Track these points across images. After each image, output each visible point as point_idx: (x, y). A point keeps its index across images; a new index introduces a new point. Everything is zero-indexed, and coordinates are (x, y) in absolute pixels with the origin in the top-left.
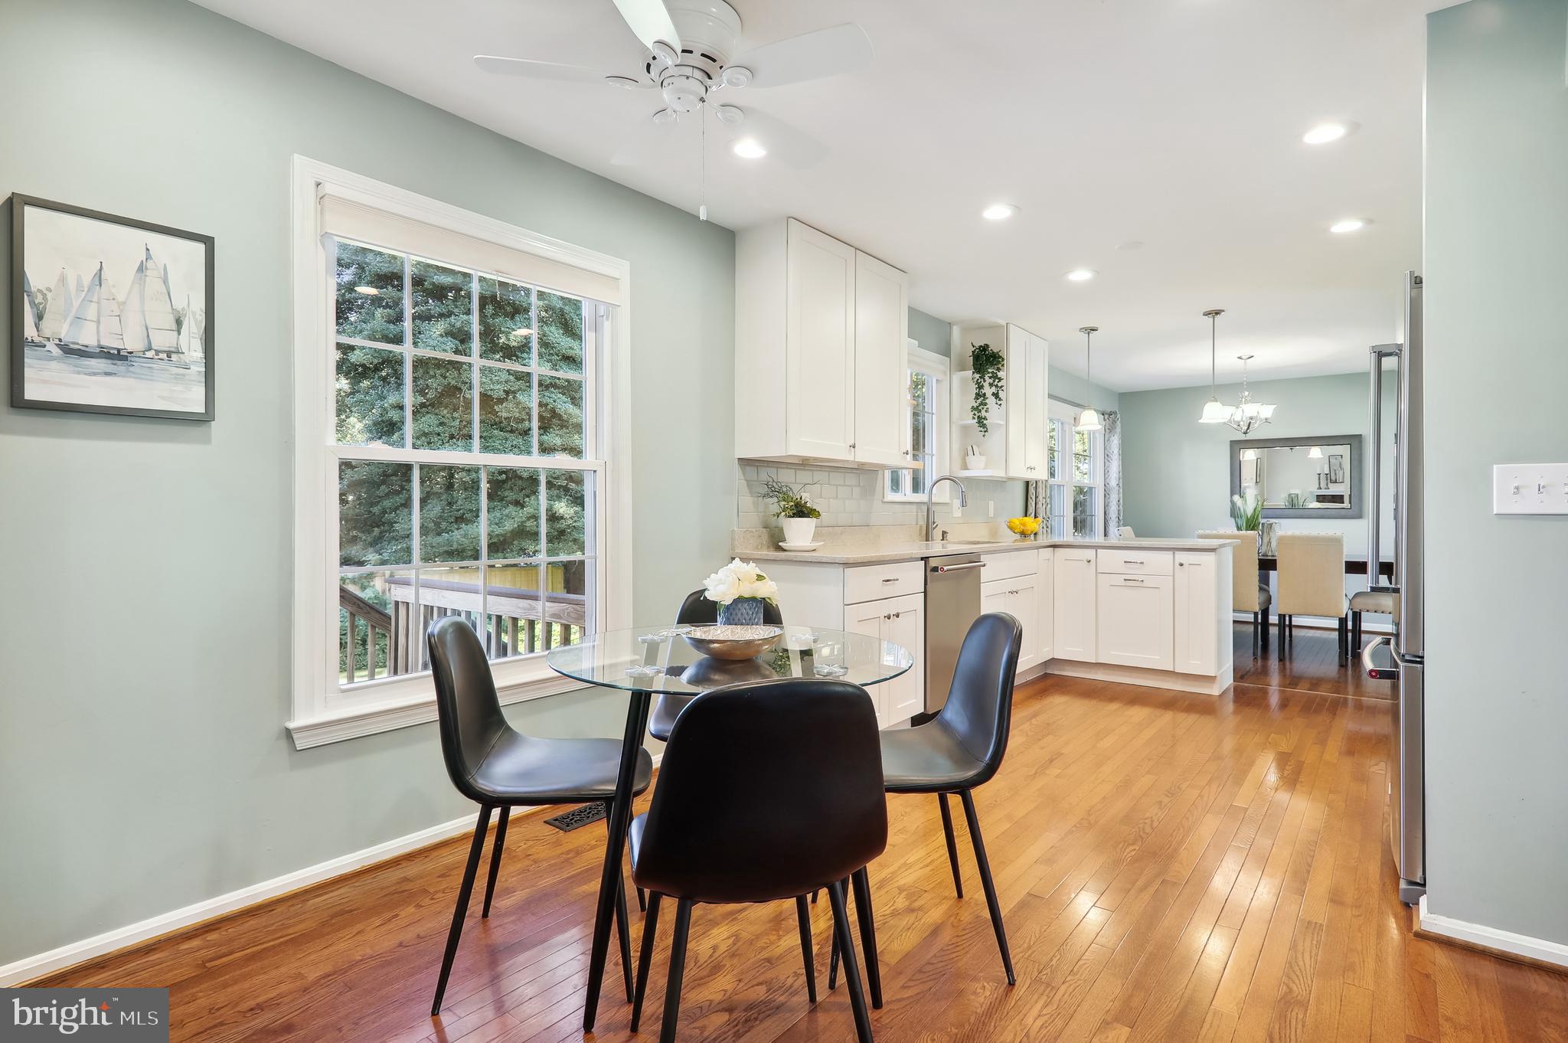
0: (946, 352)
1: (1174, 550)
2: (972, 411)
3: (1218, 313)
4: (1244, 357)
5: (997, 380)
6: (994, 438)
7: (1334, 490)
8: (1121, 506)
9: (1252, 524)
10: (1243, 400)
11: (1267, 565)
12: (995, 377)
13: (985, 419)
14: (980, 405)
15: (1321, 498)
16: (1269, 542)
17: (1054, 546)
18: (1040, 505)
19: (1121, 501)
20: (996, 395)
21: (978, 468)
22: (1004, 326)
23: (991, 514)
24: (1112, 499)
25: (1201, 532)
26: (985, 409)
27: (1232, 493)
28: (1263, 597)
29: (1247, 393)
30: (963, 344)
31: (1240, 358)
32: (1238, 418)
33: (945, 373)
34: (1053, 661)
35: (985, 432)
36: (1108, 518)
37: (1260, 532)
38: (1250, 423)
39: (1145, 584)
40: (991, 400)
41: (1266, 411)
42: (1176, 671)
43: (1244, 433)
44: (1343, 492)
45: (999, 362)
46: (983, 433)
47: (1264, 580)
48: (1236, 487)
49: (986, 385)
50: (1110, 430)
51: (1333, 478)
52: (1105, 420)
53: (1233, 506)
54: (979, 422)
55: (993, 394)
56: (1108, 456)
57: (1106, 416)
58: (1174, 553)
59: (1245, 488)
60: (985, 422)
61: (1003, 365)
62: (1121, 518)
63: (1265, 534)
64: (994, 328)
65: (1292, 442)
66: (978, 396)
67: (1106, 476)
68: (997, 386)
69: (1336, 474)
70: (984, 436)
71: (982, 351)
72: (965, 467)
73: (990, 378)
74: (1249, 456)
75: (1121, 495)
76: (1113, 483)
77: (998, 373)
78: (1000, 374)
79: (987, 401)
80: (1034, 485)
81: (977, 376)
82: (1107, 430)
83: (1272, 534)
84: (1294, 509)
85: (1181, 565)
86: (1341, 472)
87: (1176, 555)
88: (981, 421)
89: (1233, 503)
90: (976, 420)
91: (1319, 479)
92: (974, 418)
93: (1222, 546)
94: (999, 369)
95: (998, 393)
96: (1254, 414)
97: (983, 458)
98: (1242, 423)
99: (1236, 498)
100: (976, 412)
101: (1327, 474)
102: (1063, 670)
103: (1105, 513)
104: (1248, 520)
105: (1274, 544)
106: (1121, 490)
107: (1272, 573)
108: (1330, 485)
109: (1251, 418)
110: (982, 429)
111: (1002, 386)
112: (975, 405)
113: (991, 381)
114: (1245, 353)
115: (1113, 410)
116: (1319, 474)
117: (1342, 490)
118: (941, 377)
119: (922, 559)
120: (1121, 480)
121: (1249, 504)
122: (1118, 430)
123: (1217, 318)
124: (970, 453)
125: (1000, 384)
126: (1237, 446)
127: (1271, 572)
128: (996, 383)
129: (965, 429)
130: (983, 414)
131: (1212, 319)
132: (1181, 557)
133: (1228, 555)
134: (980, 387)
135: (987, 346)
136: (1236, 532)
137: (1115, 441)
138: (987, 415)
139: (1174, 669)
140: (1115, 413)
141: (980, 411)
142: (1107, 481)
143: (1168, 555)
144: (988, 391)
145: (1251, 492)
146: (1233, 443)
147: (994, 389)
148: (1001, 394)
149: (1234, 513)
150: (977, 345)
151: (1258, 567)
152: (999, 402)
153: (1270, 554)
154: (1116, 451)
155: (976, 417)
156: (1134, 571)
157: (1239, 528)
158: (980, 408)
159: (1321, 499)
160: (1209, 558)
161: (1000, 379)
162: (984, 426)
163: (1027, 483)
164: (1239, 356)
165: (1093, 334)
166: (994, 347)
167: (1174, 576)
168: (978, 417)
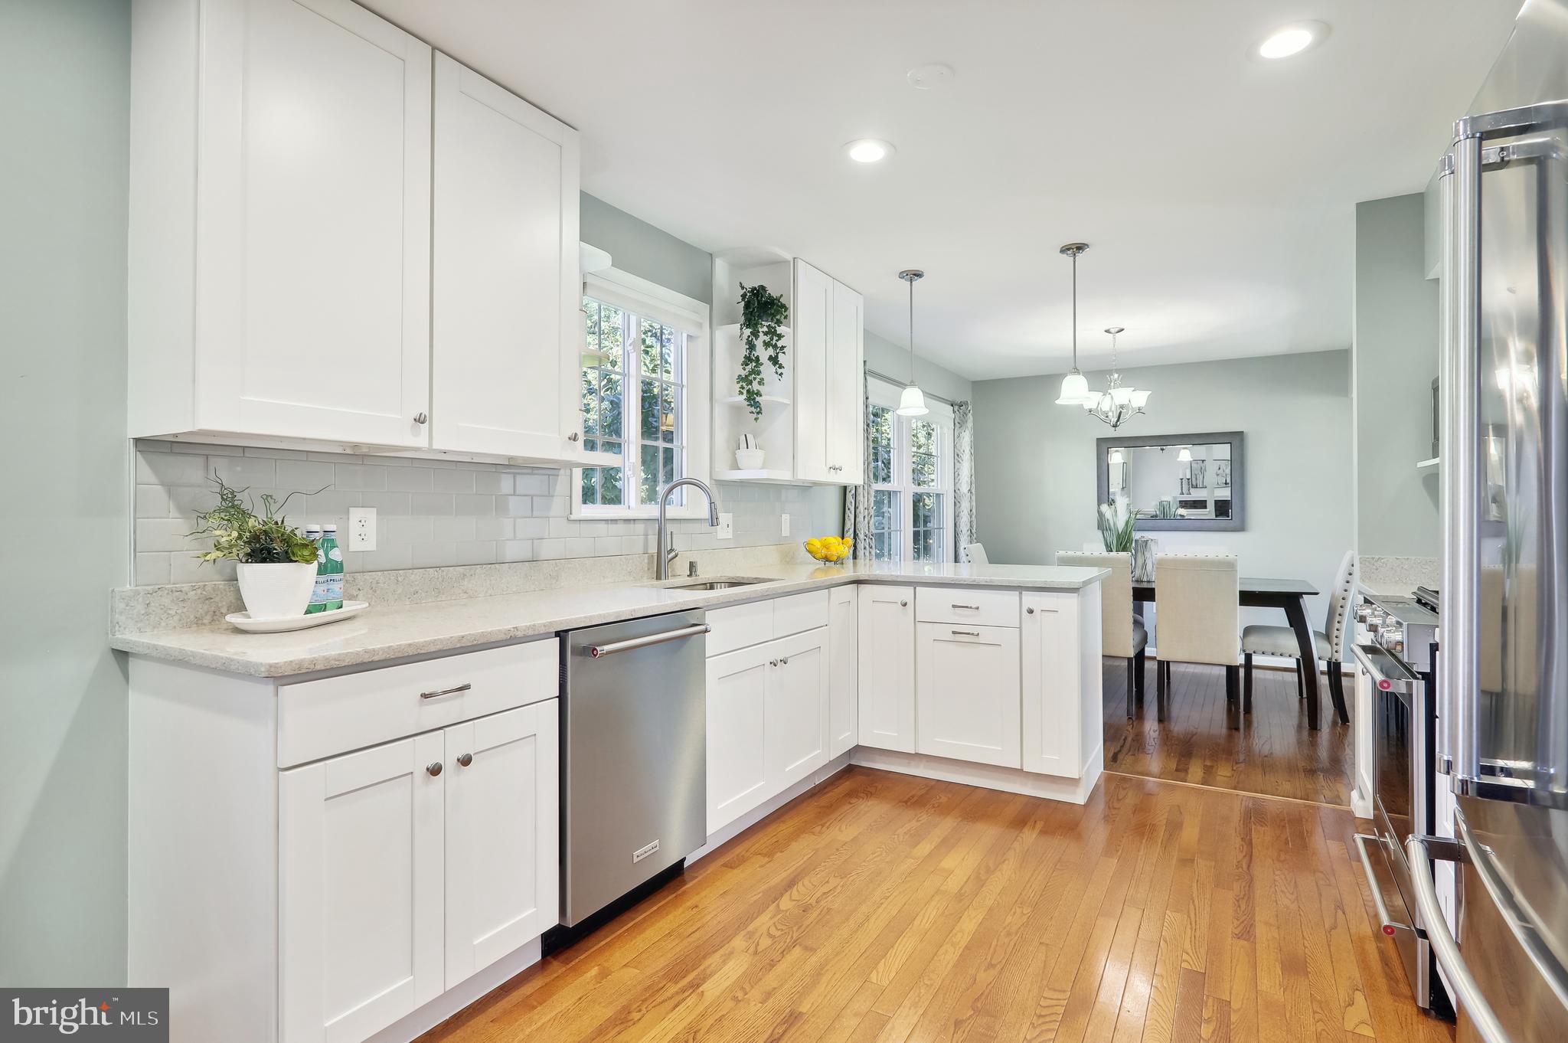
0: (704, 293)
1: (1020, 588)
2: (738, 382)
3: (1080, 248)
4: (1112, 330)
5: (775, 338)
6: (776, 427)
7: (1196, 495)
8: (973, 517)
9: (1123, 542)
10: (1112, 384)
11: (1143, 594)
12: (771, 332)
13: (759, 394)
14: (750, 374)
15: (1185, 504)
16: (1144, 565)
17: (858, 582)
18: (860, 518)
19: (974, 511)
20: (774, 360)
21: (753, 467)
22: (789, 262)
23: (786, 532)
24: (962, 508)
25: (1062, 553)
26: (758, 380)
27: (1100, 503)
28: (1138, 637)
29: (1116, 376)
30: (727, 286)
31: (1107, 331)
32: (1105, 407)
33: (700, 325)
34: (858, 749)
35: (758, 413)
36: (959, 530)
37: (1133, 551)
38: (1120, 413)
39: (981, 639)
40: (767, 369)
41: (1139, 398)
42: (1024, 770)
43: (1113, 426)
44: (1205, 497)
45: (778, 312)
46: (755, 416)
47: (1138, 610)
48: (1104, 496)
49: (759, 343)
50: (959, 424)
51: (1194, 484)
52: (954, 412)
53: (1101, 518)
54: (748, 399)
55: (771, 358)
56: (958, 455)
57: (956, 408)
58: (1021, 593)
59: (1114, 494)
60: (758, 399)
61: (786, 317)
62: (974, 531)
63: (1139, 554)
64: (777, 263)
65: (1164, 441)
66: (748, 360)
67: (956, 481)
68: (775, 347)
69: (1196, 479)
70: (756, 419)
71: (754, 294)
72: (735, 466)
73: (766, 334)
74: (1117, 457)
75: (974, 504)
76: (964, 488)
77: (777, 328)
78: (780, 330)
79: (761, 368)
80: (853, 492)
81: (748, 332)
82: (957, 424)
83: (1147, 555)
84: (1163, 520)
85: (1031, 611)
86: (1201, 477)
87: (1023, 597)
88: (752, 398)
89: (1101, 514)
90: (744, 396)
91: (1182, 485)
92: (741, 393)
93: (1086, 583)
94: (779, 322)
95: (777, 357)
96: (1126, 402)
97: (760, 453)
98: (1110, 414)
99: (1104, 508)
100: (744, 384)
101: (1188, 479)
102: (873, 761)
103: (955, 524)
104: (1119, 536)
105: (1149, 567)
106: (974, 498)
107: (1146, 604)
108: (1192, 490)
109: (1122, 407)
110: (753, 409)
111: (783, 347)
112: (743, 373)
113: (767, 338)
114: (1114, 325)
115: (963, 400)
116: (1182, 479)
117: (1206, 495)
118: (693, 332)
119: (558, 634)
120: (974, 485)
121: (1119, 516)
122: (970, 424)
123: (1080, 256)
124: (743, 445)
125: (779, 344)
126: (1104, 445)
127: (1145, 602)
128: (774, 342)
129: (735, 409)
130: (755, 386)
131: (1072, 258)
132: (1031, 599)
133: (1096, 594)
134: (751, 347)
135: (763, 288)
136: (1105, 554)
137: (967, 437)
138: (760, 388)
139: (1022, 765)
140: (966, 403)
141: (751, 383)
142: (957, 486)
143: (1012, 597)
144: (763, 354)
145: (1121, 502)
146: (1100, 442)
147: (771, 351)
148: (781, 358)
149: (1102, 525)
150: (749, 285)
151: (1132, 598)
152: (779, 371)
153: (1145, 579)
154: (967, 451)
155: (745, 392)
156: (965, 619)
157: (1109, 549)
158: (751, 378)
159: (1183, 505)
160: (1070, 601)
161: (780, 336)
162: (757, 405)
163: (845, 488)
164: (1107, 328)
165: (917, 282)
166: (773, 291)
167: (1020, 628)
168: (748, 391)
